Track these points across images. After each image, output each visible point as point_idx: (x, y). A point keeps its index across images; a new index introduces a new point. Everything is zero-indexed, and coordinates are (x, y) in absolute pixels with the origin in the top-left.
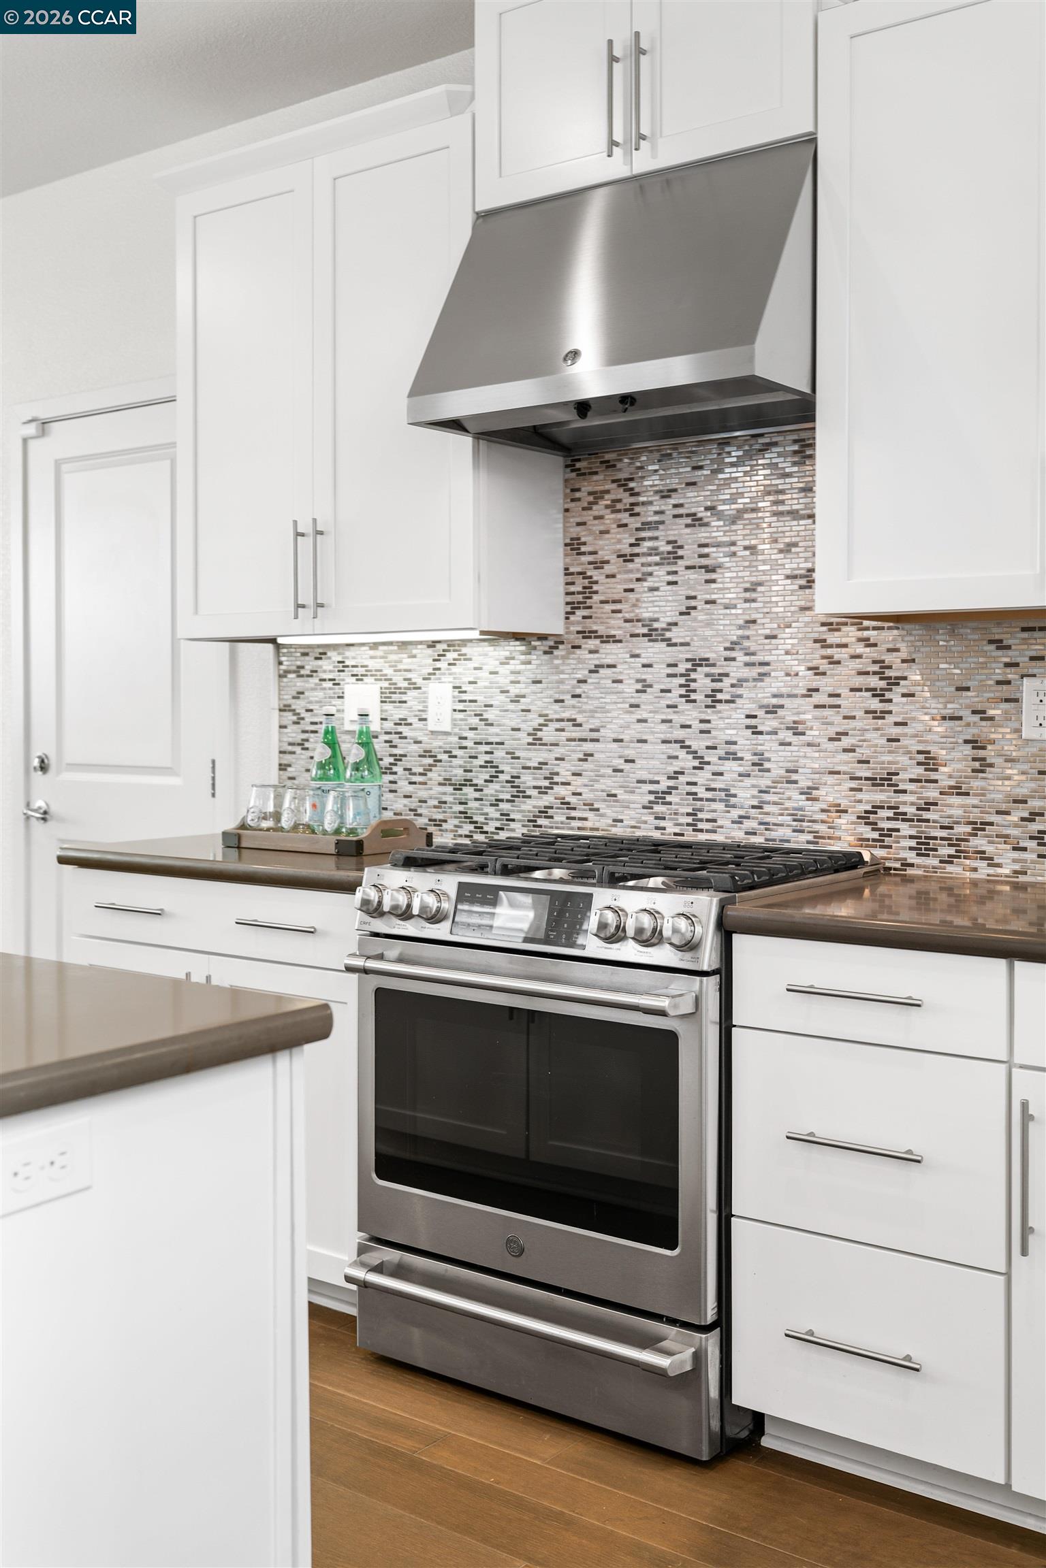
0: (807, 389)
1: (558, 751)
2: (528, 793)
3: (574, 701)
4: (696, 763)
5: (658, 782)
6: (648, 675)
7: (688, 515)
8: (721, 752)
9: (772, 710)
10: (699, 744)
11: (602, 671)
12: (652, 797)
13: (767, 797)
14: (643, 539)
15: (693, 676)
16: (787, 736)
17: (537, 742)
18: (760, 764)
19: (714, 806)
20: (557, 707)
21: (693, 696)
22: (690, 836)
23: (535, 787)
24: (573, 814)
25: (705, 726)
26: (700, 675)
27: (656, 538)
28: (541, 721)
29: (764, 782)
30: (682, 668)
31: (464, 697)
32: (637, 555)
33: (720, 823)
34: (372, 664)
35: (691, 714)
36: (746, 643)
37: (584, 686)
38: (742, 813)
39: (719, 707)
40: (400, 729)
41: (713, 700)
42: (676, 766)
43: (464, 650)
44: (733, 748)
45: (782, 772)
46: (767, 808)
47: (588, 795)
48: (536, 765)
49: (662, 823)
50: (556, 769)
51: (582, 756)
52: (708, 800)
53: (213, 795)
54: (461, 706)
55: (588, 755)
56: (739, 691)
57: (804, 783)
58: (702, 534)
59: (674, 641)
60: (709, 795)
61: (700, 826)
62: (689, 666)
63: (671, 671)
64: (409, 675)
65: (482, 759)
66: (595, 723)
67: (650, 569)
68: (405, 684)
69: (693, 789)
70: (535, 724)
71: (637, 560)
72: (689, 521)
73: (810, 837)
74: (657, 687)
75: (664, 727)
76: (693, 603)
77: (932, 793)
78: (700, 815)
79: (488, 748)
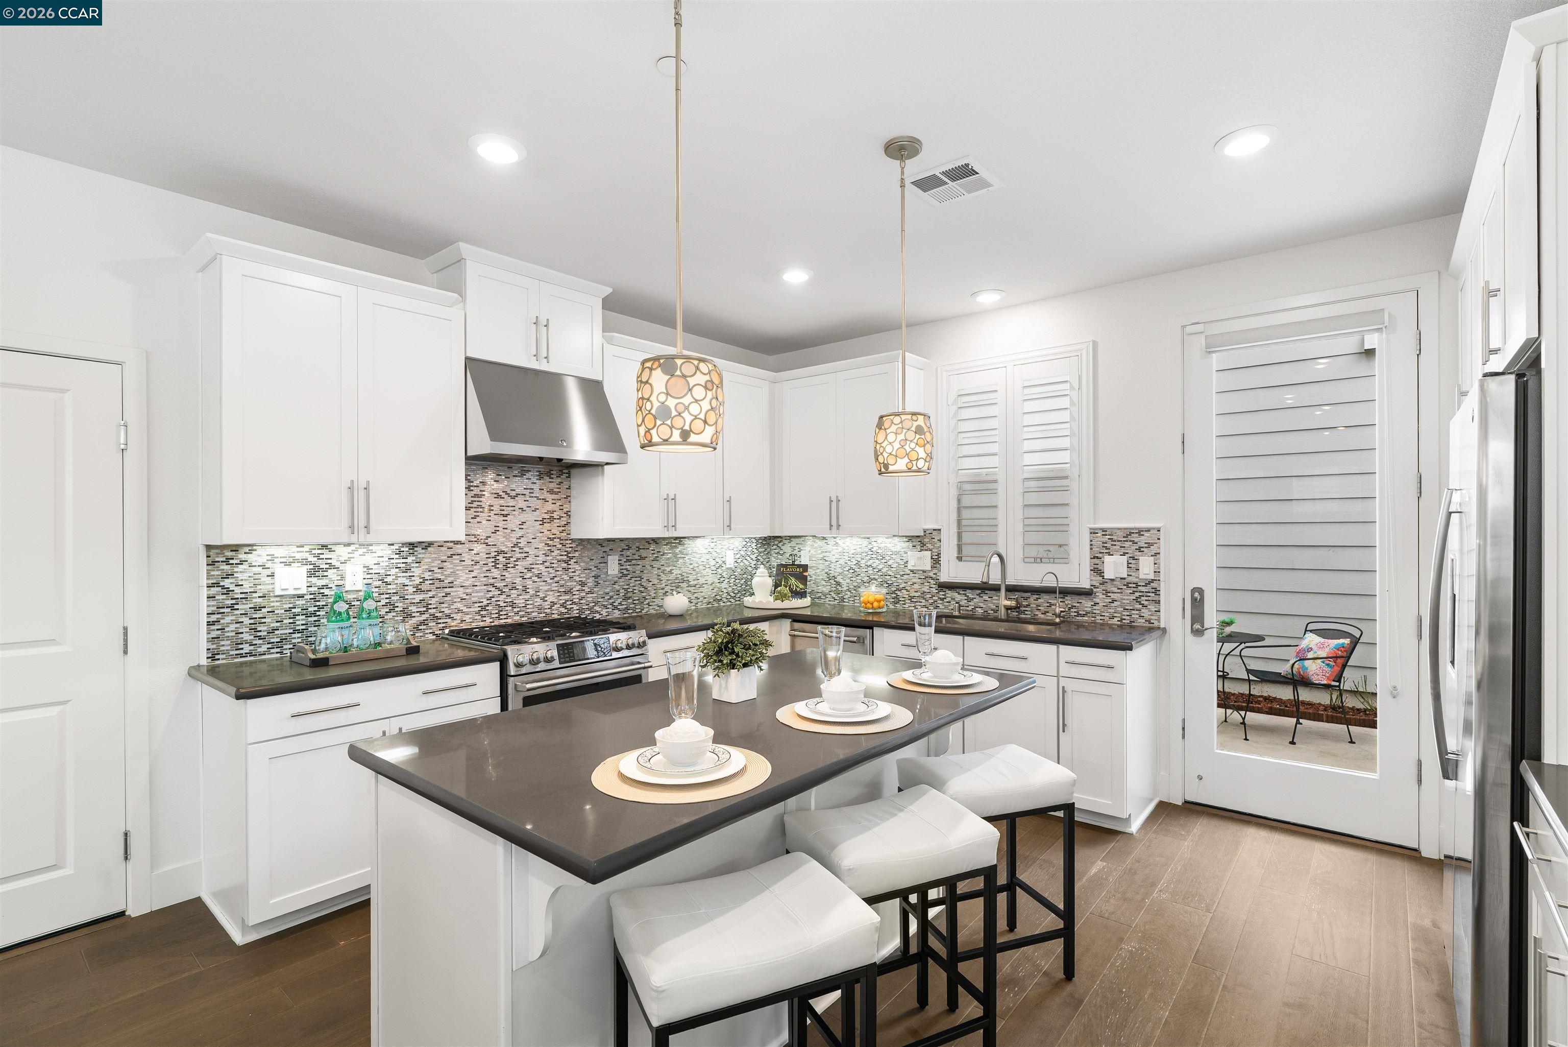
1: (431, 594)
2: (413, 615)
3: (440, 571)
4: (499, 593)
5: (482, 602)
6: (477, 558)
7: (495, 494)
8: (510, 587)
9: (529, 570)
10: (500, 585)
11: (454, 557)
12: (480, 609)
13: (528, 602)
14: (475, 501)
15: (498, 558)
16: (535, 579)
17: (418, 590)
18: (525, 590)
19: (507, 608)
20: (430, 573)
21: (498, 566)
22: (497, 623)
23: (417, 612)
24: (439, 621)
25: (503, 578)
26: (500, 558)
27: (481, 501)
28: (421, 580)
29: (527, 597)
30: (493, 554)
31: (371, 571)
32: (472, 507)
33: (509, 615)
34: (298, 556)
35: (496, 573)
36: (519, 545)
37: (445, 564)
38: (518, 609)
39: (509, 569)
40: (322, 591)
41: (506, 567)
42: (490, 595)
43: (371, 548)
44: (514, 585)
45: (534, 592)
46: (528, 607)
47: (447, 611)
49: (484, 619)
50: (430, 602)
52: (504, 606)
53: (125, 652)
54: (369, 576)
55: (447, 594)
56: (517, 563)
57: (542, 595)
58: (502, 502)
60: (505, 604)
61: (501, 617)
62: (496, 554)
63: (487, 556)
64: (329, 561)
65: (383, 602)
66: (450, 580)
67: (478, 514)
68: (327, 566)
69: (498, 603)
70: (417, 582)
71: (472, 509)
72: (496, 496)
73: (544, 615)
74: (481, 563)
75: (485, 579)
76: (497, 529)
77: (583, 594)
78: (501, 613)
79: (387, 596)
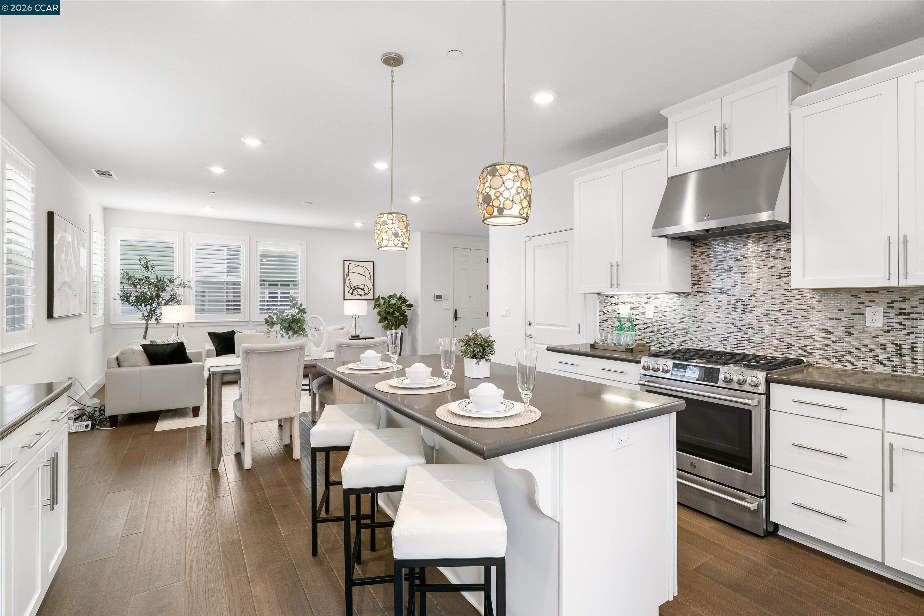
0: (788, 222)
1: (689, 325)
2: (679, 336)
3: (695, 311)
4: (738, 330)
5: (724, 335)
6: (720, 304)
7: (735, 258)
8: (747, 326)
9: (766, 315)
10: (739, 324)
11: (704, 302)
12: (722, 339)
13: (764, 340)
14: (719, 265)
15: (737, 304)
16: (772, 323)
17: (681, 321)
18: (761, 330)
19: (744, 342)
20: (689, 312)
21: (737, 310)
22: (735, 351)
23: (681, 335)
24: (694, 343)
25: (741, 319)
26: (739, 304)
27: (723, 265)
28: (683, 316)
29: (763, 336)
30: (733, 302)
31: (657, 309)
32: (717, 269)
33: (746, 347)
34: (628, 300)
35: (735, 315)
36: (756, 295)
37: (698, 307)
38: (755, 345)
39: (746, 313)
40: (636, 317)
41: (744, 311)
42: (730, 330)
43: (657, 296)
44: (751, 326)
45: (770, 333)
46: (764, 344)
47: (699, 338)
48: (682, 328)
49: (726, 347)
50: (688, 330)
51: (697, 326)
52: (742, 341)
53: (579, 333)
54: (656, 311)
55: (699, 327)
56: (753, 309)
57: (778, 336)
58: (740, 263)
59: (730, 294)
60: (743, 339)
61: (739, 348)
62: (735, 301)
63: (728, 303)
64: (639, 303)
65: (663, 326)
66: (702, 317)
67: (721, 274)
68: (638, 305)
69: (737, 337)
70: (681, 317)
71: (716, 271)
72: (735, 260)
73: (781, 353)
74: (724, 308)
75: (726, 319)
76: (737, 283)
77: (828, 342)
78: (739, 345)
79: (665, 323)
